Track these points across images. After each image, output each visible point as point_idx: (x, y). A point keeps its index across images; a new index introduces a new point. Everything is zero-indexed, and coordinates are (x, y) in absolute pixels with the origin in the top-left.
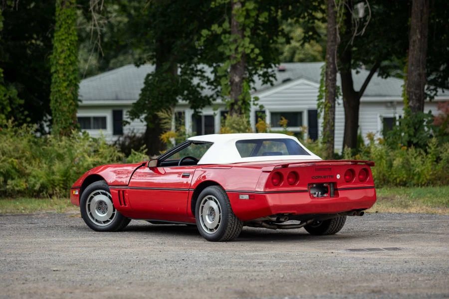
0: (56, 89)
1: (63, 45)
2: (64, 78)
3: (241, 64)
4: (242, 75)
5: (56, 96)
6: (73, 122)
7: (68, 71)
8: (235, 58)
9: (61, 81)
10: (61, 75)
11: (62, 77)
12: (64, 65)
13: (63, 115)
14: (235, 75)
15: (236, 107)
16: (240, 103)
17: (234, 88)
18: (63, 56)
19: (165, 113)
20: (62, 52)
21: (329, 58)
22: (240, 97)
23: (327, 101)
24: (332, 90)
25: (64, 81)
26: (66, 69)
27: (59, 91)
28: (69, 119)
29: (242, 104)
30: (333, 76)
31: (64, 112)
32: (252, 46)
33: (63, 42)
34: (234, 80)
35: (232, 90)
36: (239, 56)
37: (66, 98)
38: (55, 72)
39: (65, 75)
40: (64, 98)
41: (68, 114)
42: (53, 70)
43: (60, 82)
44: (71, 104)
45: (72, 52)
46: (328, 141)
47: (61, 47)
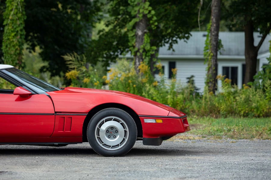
0: (6, 38)
1: (12, 5)
2: (12, 30)
3: (143, 22)
4: (144, 30)
5: (6, 43)
6: (18, 62)
7: (15, 24)
8: (139, 17)
9: (10, 31)
10: (10, 28)
11: (11, 29)
12: (13, 20)
13: (11, 57)
14: (139, 30)
15: (138, 54)
16: (141, 51)
17: (138, 40)
18: (12, 13)
19: (69, 56)
20: (12, 10)
21: (213, 19)
22: (142, 46)
23: (210, 51)
24: (215, 43)
25: (13, 32)
26: (14, 23)
27: (8, 39)
28: (15, 60)
29: (143, 52)
30: (216, 32)
31: (12, 55)
32: (150, 8)
33: (13, 3)
34: (138, 34)
35: (136, 41)
36: (141, 15)
37: (13, 45)
38: (7, 25)
39: (13, 27)
40: (12, 44)
41: (14, 56)
42: (5, 23)
43: (9, 33)
44: (17, 49)
45: (19, 10)
46: (210, 81)
47: (11, 7)
